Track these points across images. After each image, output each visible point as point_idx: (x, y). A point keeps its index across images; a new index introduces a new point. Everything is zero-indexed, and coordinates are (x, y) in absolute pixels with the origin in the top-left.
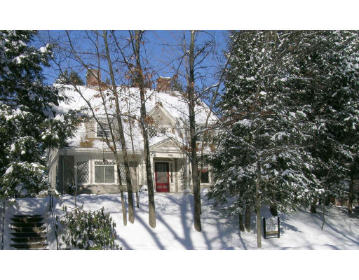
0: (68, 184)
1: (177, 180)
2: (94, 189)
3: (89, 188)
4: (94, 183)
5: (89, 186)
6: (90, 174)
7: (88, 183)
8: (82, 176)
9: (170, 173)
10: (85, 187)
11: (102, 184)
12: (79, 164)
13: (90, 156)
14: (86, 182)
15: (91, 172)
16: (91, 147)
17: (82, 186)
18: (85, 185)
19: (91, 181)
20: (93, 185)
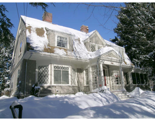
0: (30, 84)
1: (110, 82)
2: (53, 89)
3: (50, 89)
4: (53, 84)
5: (49, 87)
6: (49, 76)
7: (48, 84)
8: (42, 78)
9: (106, 77)
10: (46, 87)
11: (60, 85)
12: (40, 68)
13: (50, 61)
14: (46, 83)
15: (51, 75)
16: (53, 52)
17: (43, 87)
18: (46, 86)
19: (51, 82)
20: (53, 86)
